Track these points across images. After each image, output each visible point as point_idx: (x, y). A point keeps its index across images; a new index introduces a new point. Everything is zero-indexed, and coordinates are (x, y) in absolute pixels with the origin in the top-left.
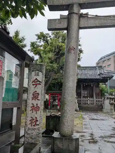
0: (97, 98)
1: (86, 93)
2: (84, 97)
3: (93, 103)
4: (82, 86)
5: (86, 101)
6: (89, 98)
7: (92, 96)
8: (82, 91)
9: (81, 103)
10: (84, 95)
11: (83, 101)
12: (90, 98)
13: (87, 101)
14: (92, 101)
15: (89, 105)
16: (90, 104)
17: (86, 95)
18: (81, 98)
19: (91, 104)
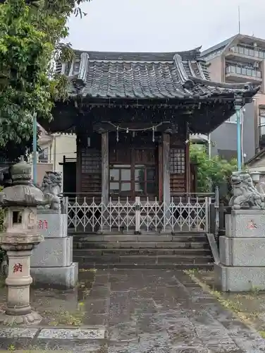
0: (177, 202)
1: (126, 175)
2: (115, 196)
3: (160, 227)
4: (105, 139)
5: (123, 215)
6: (138, 199)
7: (152, 190)
8: (105, 165)
9: (97, 227)
10: (114, 186)
11: (111, 216)
12: (143, 198)
13: (132, 214)
14: (152, 214)
15: (138, 233)
16: (143, 227)
17: (126, 187)
18: (98, 203)
19: (152, 228)
